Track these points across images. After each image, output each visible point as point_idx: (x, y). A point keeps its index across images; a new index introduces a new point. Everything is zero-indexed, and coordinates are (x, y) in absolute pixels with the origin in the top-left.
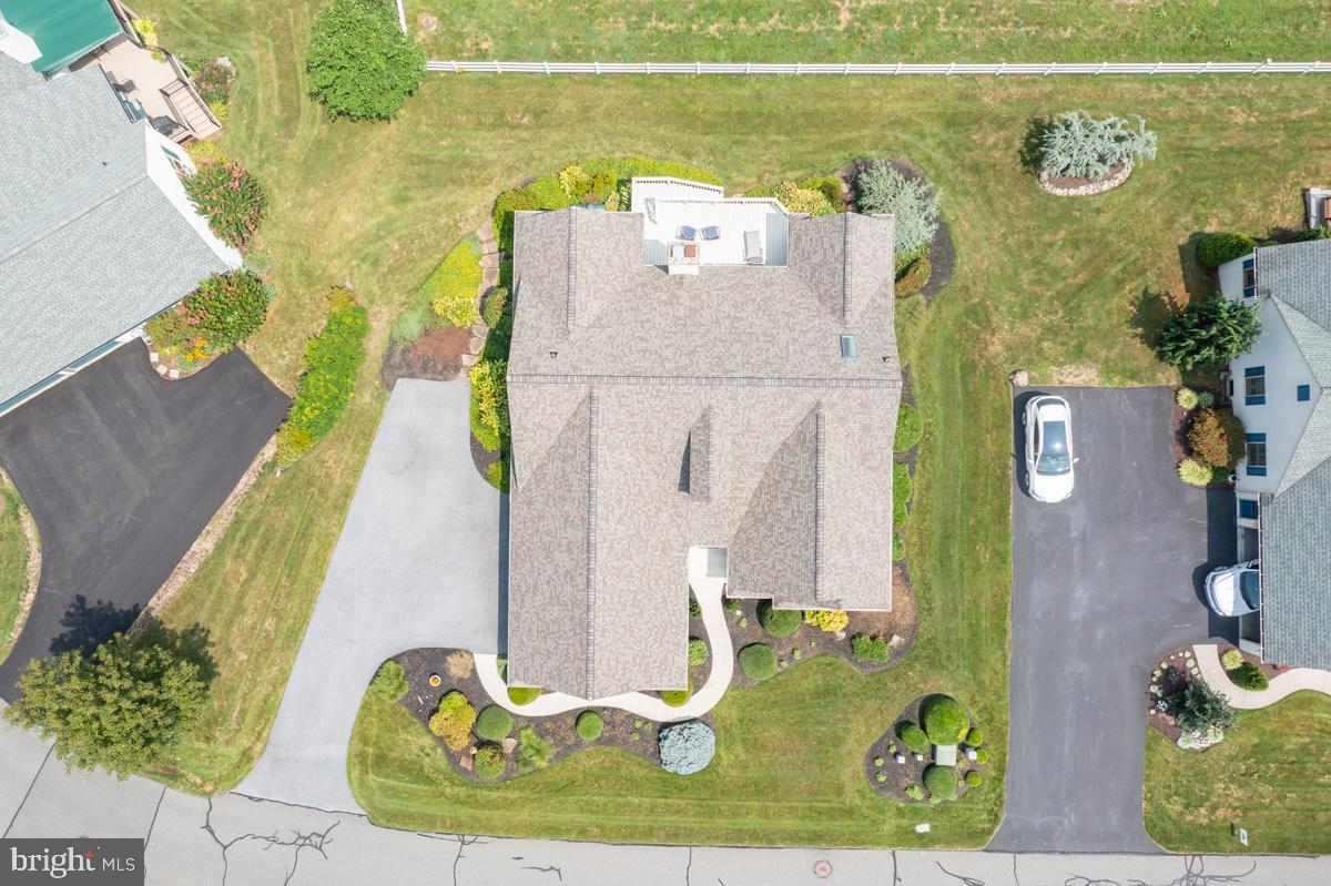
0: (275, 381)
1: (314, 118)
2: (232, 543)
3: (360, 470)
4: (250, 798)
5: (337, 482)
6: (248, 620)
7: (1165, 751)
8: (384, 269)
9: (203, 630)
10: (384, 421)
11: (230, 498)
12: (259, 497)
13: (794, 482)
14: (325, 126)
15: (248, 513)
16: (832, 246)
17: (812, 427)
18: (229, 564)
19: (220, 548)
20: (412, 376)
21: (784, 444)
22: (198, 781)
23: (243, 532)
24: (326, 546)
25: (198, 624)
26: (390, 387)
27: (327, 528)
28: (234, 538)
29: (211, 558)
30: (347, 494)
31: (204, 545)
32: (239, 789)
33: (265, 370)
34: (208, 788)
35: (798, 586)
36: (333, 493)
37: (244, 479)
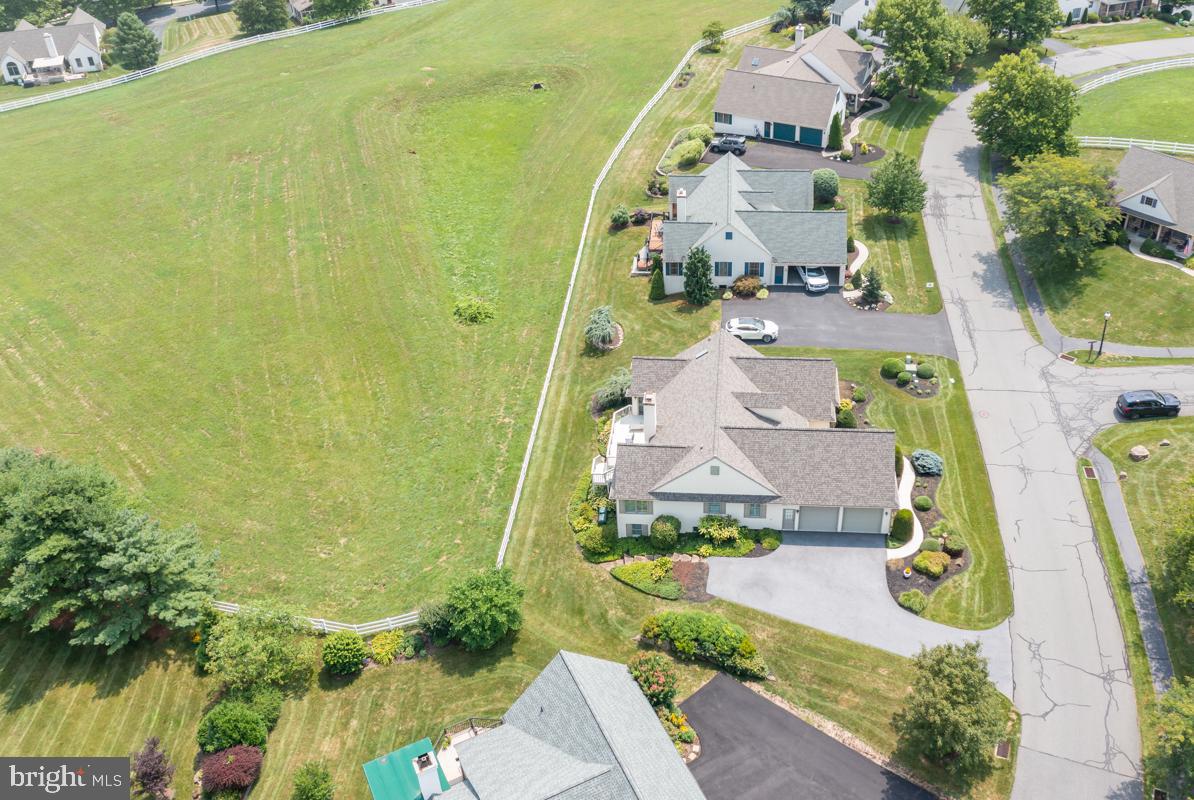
0: (704, 683)
1: (511, 666)
2: (826, 707)
3: (769, 616)
4: (1014, 688)
5: (777, 631)
6: (882, 686)
7: (895, 307)
8: (628, 617)
9: (894, 719)
10: (735, 600)
11: (793, 712)
12: (790, 691)
13: (771, 374)
14: (518, 659)
15: (803, 699)
16: (649, 367)
17: (743, 361)
18: (841, 708)
19: (832, 715)
20: (705, 585)
21: (751, 380)
22: (1010, 723)
23: (818, 701)
24: (825, 637)
25: (890, 724)
26: (712, 597)
27: (811, 636)
28: (821, 707)
29: (839, 722)
30: (785, 624)
31: (830, 728)
32: (1010, 697)
33: (695, 689)
34: (1014, 716)
35: (825, 372)
36: (785, 633)
37: (778, 703)
